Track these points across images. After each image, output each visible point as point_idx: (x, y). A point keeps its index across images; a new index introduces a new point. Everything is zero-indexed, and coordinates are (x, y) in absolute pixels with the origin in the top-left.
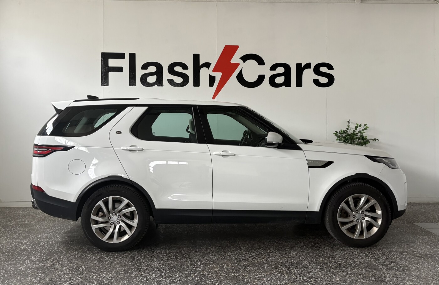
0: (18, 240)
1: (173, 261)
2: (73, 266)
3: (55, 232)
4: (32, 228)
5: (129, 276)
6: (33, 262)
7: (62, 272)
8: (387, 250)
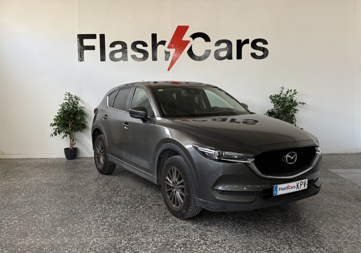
0: (14, 182)
1: (129, 197)
2: (52, 200)
3: (42, 176)
4: (26, 173)
5: (93, 208)
6: (23, 197)
7: (43, 204)
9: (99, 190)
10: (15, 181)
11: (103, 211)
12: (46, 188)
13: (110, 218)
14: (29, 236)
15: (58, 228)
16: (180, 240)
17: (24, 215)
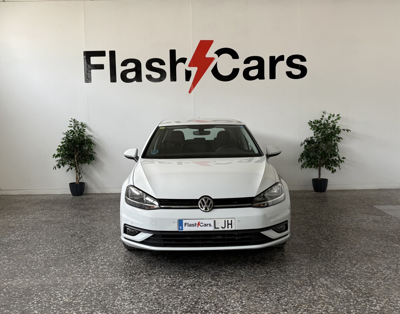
2: (50, 239)
3: (42, 214)
4: (23, 210)
5: (94, 247)
6: (16, 236)
7: (38, 243)
8: (335, 227)
9: (104, 228)
10: (10, 218)
11: (105, 250)
12: (44, 226)
13: (112, 257)
14: (17, 276)
15: (51, 268)
16: (188, 281)
17: (15, 254)
